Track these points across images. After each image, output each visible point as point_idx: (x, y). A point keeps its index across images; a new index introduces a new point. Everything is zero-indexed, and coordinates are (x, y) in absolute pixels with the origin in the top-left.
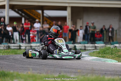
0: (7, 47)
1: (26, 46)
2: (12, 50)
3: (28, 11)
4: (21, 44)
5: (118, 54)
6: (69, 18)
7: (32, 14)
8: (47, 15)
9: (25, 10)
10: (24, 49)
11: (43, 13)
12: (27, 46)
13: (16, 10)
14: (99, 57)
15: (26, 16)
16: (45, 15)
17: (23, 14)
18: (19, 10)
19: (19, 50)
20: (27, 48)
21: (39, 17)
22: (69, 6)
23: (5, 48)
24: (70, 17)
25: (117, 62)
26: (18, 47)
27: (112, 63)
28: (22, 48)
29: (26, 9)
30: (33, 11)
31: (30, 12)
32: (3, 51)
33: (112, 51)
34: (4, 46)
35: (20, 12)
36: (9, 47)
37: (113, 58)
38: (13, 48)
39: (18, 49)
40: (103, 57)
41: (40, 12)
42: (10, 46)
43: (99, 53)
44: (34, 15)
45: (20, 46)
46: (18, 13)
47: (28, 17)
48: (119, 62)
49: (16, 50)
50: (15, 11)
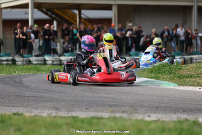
0: (26, 62)
1: (53, 60)
2: (33, 66)
3: (60, 11)
4: (47, 58)
5: (178, 73)
6: (115, 21)
7: (66, 15)
8: (85, 16)
9: (56, 10)
10: (50, 65)
11: (80, 13)
12: (55, 60)
13: (44, 10)
14: (151, 78)
15: (57, 18)
16: (82, 16)
17: (54, 16)
18: (48, 10)
19: (43, 66)
20: (55, 63)
21: (75, 18)
22: (115, 5)
23: (24, 63)
24: (116, 19)
25: (177, 85)
26: (42, 61)
27: (169, 87)
28: (47, 62)
29: (58, 9)
30: (67, 10)
31: (62, 13)
32: (22, 67)
33: (170, 69)
34: (23, 60)
35: (50, 13)
36: (30, 62)
37: (171, 80)
38: (35, 62)
39: (42, 64)
40: (157, 78)
41: (76, 12)
42: (31, 60)
43: (151, 72)
44: (69, 17)
45: (45, 60)
46: (46, 14)
47: (59, 20)
48: (179, 86)
49: (39, 66)
50: (42, 11)
